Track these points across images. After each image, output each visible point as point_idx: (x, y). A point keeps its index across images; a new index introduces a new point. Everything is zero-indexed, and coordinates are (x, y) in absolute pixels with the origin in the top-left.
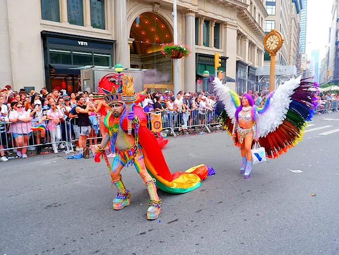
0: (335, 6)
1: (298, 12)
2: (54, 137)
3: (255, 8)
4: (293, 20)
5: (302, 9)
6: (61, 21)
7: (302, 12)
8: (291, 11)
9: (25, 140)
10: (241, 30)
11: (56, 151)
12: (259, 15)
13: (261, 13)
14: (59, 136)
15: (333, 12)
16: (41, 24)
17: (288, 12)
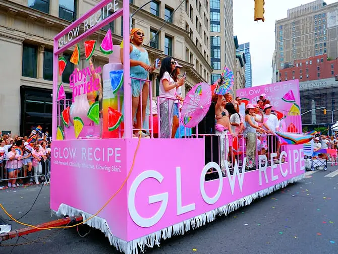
0: (274, 61)
1: (242, 66)
2: (37, 171)
3: (201, 66)
4: (238, 73)
5: (245, 63)
6: (37, 77)
7: (246, 65)
8: (236, 65)
9: (16, 173)
10: (189, 84)
11: (38, 183)
12: (205, 71)
13: (206, 69)
14: (41, 170)
15: (273, 66)
16: (21, 80)
17: (232, 67)
